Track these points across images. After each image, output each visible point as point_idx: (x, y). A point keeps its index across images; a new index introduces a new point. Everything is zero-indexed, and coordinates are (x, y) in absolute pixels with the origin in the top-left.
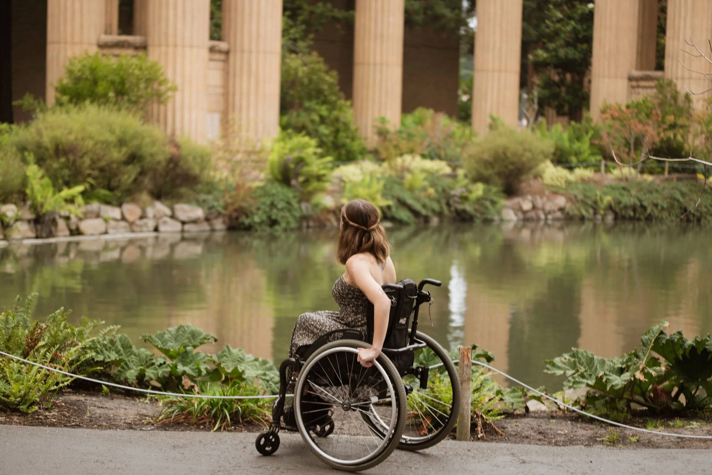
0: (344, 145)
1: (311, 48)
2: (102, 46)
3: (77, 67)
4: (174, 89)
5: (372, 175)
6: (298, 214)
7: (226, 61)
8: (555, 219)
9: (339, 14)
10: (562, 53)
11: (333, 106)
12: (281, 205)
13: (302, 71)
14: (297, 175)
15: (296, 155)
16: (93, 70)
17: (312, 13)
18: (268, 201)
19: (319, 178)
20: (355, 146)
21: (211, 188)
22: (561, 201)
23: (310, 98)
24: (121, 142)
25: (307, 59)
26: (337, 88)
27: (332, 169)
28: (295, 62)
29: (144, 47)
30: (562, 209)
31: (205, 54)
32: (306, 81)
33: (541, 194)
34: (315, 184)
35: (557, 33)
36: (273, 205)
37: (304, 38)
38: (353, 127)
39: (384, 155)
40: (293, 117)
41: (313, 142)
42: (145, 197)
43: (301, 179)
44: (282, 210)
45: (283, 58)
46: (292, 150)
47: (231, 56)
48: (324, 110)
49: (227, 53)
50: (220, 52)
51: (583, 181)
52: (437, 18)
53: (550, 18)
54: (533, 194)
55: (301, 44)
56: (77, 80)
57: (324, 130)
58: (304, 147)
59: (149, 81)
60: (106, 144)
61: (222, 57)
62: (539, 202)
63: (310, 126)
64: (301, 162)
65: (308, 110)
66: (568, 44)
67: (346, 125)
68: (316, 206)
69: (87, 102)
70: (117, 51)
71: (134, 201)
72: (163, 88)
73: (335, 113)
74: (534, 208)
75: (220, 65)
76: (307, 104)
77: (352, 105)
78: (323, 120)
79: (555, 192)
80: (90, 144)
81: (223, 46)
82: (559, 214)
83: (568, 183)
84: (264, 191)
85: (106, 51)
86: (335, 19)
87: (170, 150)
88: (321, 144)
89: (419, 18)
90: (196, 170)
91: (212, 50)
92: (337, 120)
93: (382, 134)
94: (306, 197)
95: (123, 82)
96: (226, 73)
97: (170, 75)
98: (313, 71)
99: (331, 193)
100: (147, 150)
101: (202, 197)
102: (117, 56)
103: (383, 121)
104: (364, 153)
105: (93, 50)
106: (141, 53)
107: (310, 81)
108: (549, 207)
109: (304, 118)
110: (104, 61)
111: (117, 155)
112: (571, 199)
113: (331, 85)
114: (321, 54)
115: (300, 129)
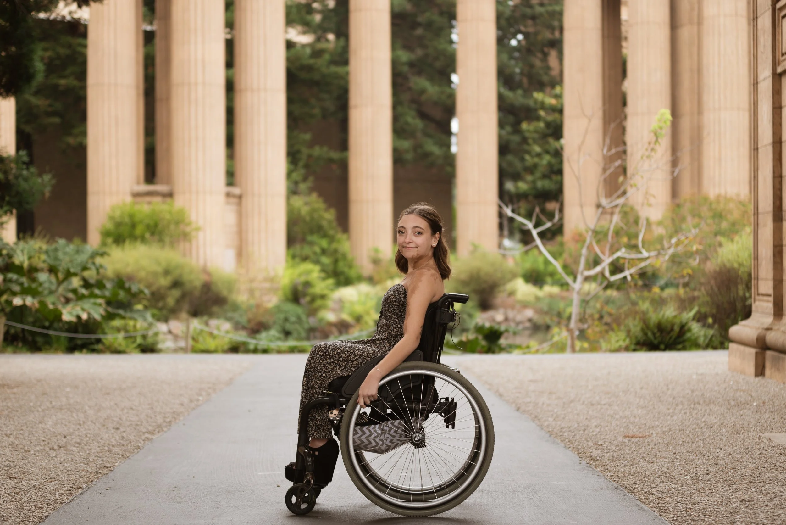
0: (342, 273)
1: (311, 190)
2: (136, 195)
3: (118, 213)
4: (198, 229)
5: (367, 295)
6: (306, 326)
7: (239, 204)
8: (525, 329)
9: (335, 155)
10: (540, 184)
11: (332, 239)
12: (293, 319)
13: (305, 210)
14: (305, 295)
15: (303, 279)
16: (131, 216)
17: (310, 156)
18: (282, 316)
19: (323, 297)
20: (353, 273)
21: (235, 307)
22: (529, 313)
23: (312, 232)
24: (167, 272)
25: (308, 199)
26: (334, 224)
27: (332, 290)
28: (298, 202)
29: (170, 195)
30: (530, 320)
31: (222, 198)
32: (308, 218)
33: (513, 307)
34: (319, 302)
35: (535, 166)
36: (286, 320)
37: (305, 179)
38: (350, 256)
39: (376, 278)
40: (297, 248)
41: (317, 268)
42: (184, 315)
43: (308, 299)
44: (293, 323)
45: (288, 198)
46: (300, 275)
47: (244, 200)
48: (324, 243)
49: (240, 197)
50: (234, 196)
51: (551, 296)
52: (427, 155)
53: (529, 152)
54: (505, 307)
55: (303, 187)
56: (118, 224)
57: (326, 260)
58: (309, 272)
59: (178, 223)
60: (155, 274)
61: (235, 200)
62: (511, 314)
63: (312, 256)
64: (307, 284)
65: (311, 244)
66: (545, 176)
67: (344, 256)
68: (321, 320)
69: (127, 242)
70: (148, 199)
71: (177, 318)
72: (188, 229)
73: (334, 245)
74: (506, 319)
75: (234, 208)
76: (310, 238)
77: (349, 238)
78: (324, 252)
79: (525, 305)
80: (143, 274)
81: (236, 191)
82: (528, 325)
83: (538, 299)
84: (278, 309)
85: (139, 199)
86: (331, 160)
87: (204, 278)
88: (323, 270)
89: (409, 156)
90: (225, 293)
91: (228, 195)
92: (336, 251)
93: (376, 262)
94: (313, 312)
95: (156, 225)
96: (240, 215)
97: (193, 217)
98: (314, 210)
99: (334, 310)
100: (186, 278)
101: (230, 314)
102: (149, 203)
103: (376, 251)
104: (360, 279)
105: (129, 199)
106: (168, 200)
107: (312, 218)
108: (519, 318)
109: (307, 250)
110: (138, 208)
111: (164, 282)
112: (539, 311)
113: (330, 222)
114: (321, 195)
115: (305, 259)
